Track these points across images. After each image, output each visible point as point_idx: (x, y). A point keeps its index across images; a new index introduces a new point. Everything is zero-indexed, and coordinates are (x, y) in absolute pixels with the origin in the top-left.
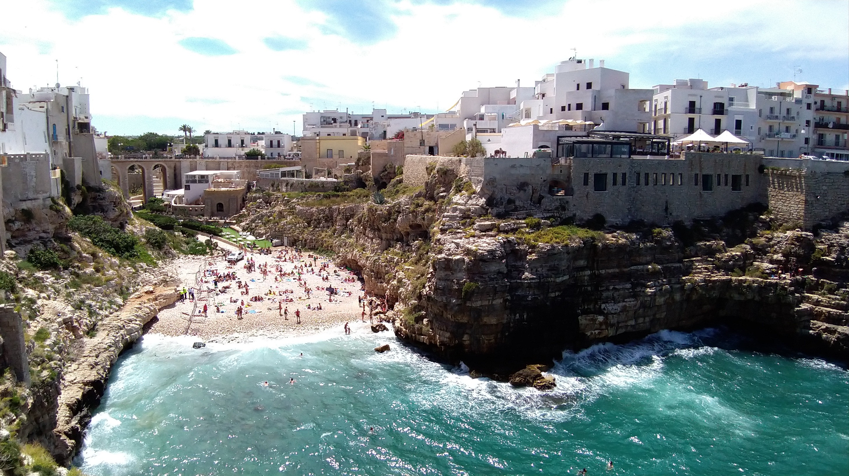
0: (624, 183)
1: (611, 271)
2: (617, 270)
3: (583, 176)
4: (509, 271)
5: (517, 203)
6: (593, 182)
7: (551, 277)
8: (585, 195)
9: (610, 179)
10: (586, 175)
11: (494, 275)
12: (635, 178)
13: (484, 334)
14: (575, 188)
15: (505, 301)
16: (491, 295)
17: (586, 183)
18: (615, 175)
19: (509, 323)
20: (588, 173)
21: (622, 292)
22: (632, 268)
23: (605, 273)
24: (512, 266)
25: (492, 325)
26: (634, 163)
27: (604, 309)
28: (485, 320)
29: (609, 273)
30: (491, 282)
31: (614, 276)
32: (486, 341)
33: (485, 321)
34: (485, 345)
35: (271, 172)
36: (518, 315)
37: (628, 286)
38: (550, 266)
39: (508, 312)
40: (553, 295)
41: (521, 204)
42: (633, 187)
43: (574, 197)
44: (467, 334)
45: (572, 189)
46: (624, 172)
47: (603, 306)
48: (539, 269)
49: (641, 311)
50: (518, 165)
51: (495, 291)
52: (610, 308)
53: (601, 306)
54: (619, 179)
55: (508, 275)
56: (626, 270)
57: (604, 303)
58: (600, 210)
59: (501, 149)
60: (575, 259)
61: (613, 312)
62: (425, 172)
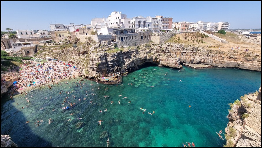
0: (127, 39)
8: (119, 42)
9: (124, 38)
10: (119, 38)
11: (103, 60)
15: (106, 65)
16: (103, 65)
26: (128, 35)
31: (126, 58)
50: (105, 36)
57: (125, 63)
59: (101, 33)
62: (85, 39)
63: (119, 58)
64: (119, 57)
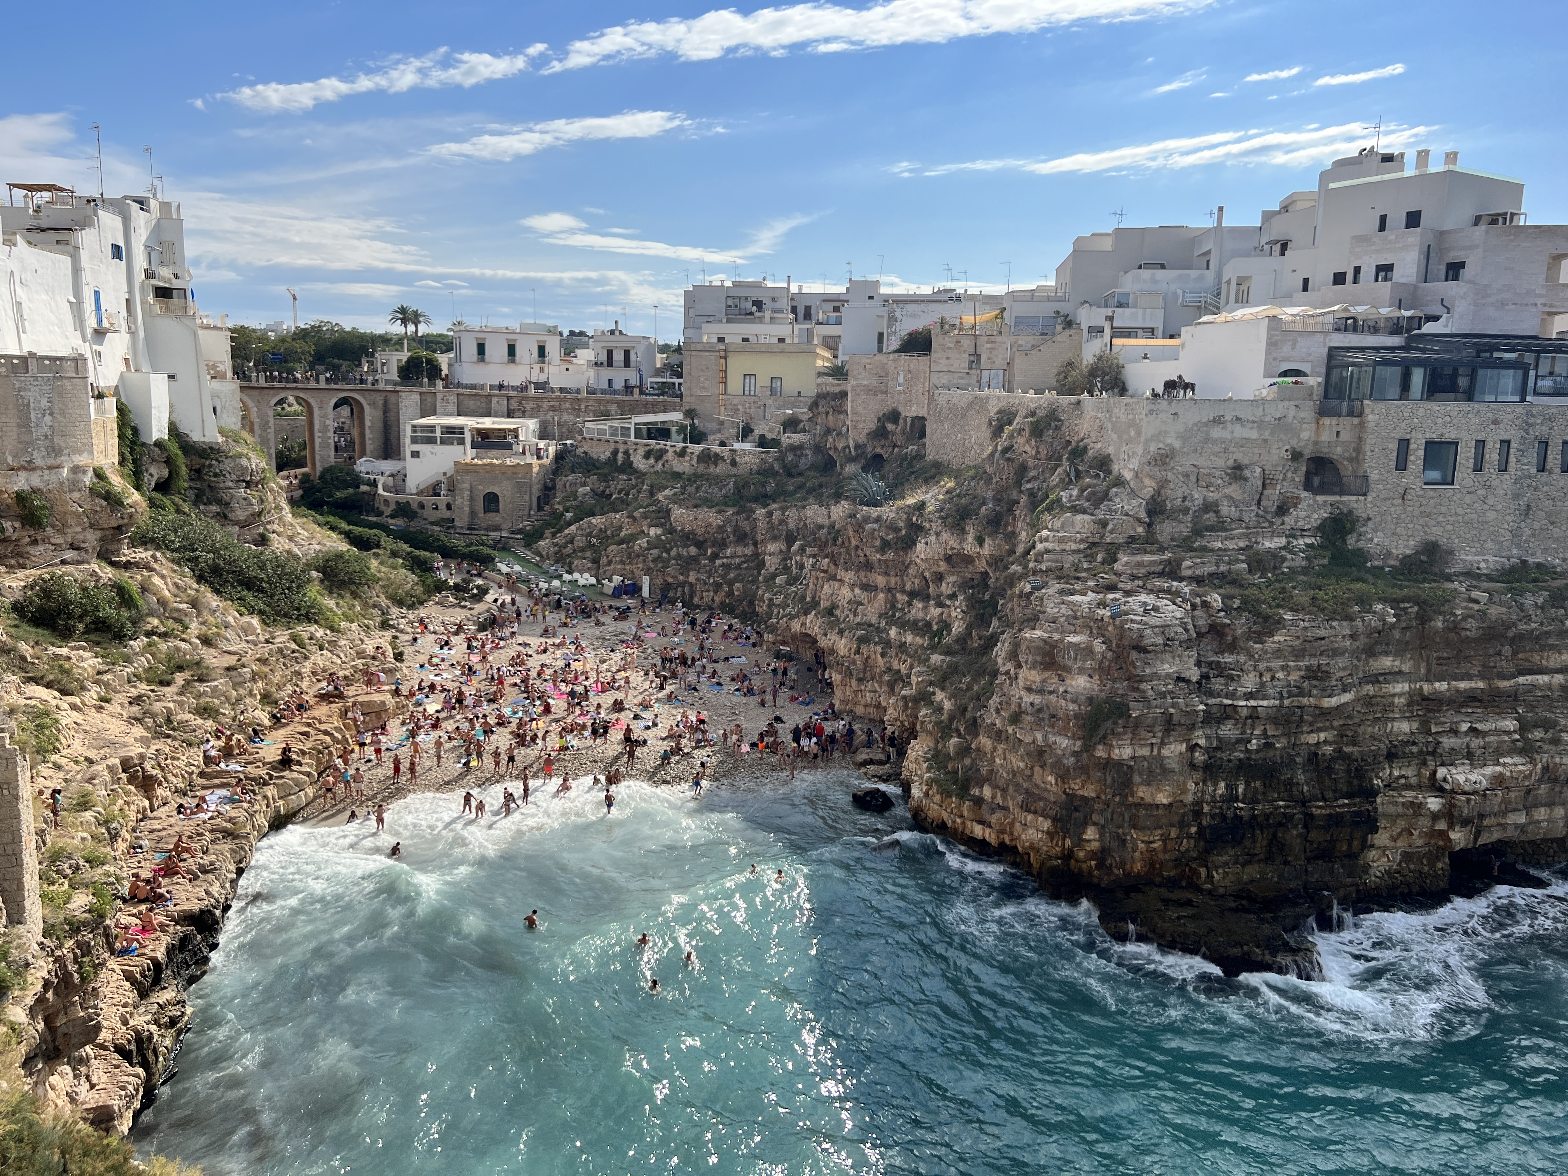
0: (1504, 468)
1: (1463, 685)
2: (1481, 685)
3: (1394, 446)
4: (1205, 677)
5: (1224, 510)
6: (1420, 462)
7: (1310, 695)
8: (1397, 495)
9: (1465, 456)
10: (1404, 445)
11: (1166, 685)
12: (1533, 455)
13: (1135, 827)
14: (1374, 476)
15: (1192, 748)
16: (1160, 735)
17: (1402, 465)
18: (1481, 444)
19: (1198, 803)
20: (1408, 440)
21: (1492, 738)
22: (1521, 679)
23: (1448, 690)
24: (1210, 664)
25: (1157, 806)
26: (1533, 416)
27: (1445, 780)
28: (1142, 792)
29: (1457, 690)
30: (1158, 702)
31: (1471, 699)
32: (1141, 846)
33: (1141, 794)
34: (1137, 854)
35: (609, 423)
36: (1222, 784)
37: (1510, 724)
38: (1308, 668)
39: (1198, 776)
40: (1312, 739)
41: (1234, 513)
42: (1530, 477)
43: (1370, 498)
44: (1095, 824)
45: (1366, 478)
46: (1506, 437)
47: (1441, 772)
48: (1280, 675)
49: (1543, 789)
50: (1228, 417)
51: (1169, 725)
52: (1461, 778)
53: (1435, 772)
54: (1492, 456)
55: (1202, 687)
56: (1504, 684)
57: (1443, 764)
58: (1436, 533)
59: (1180, 377)
60: (1370, 652)
61: (1467, 788)
62: (985, 433)
63: (1370, 689)
64: (1375, 679)
